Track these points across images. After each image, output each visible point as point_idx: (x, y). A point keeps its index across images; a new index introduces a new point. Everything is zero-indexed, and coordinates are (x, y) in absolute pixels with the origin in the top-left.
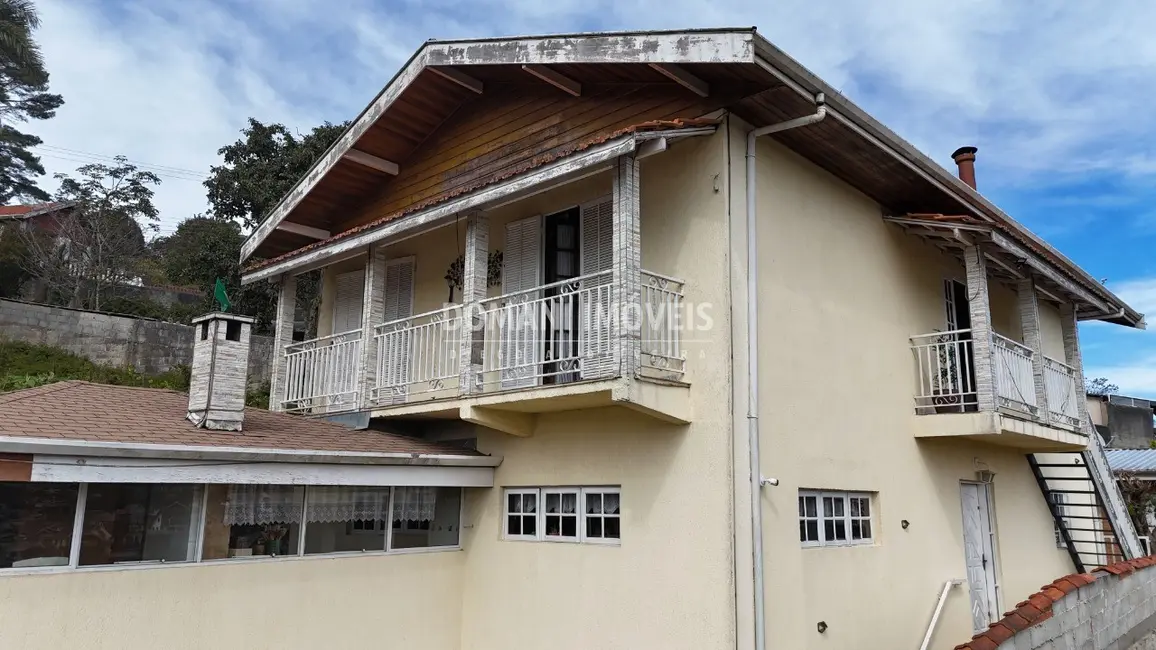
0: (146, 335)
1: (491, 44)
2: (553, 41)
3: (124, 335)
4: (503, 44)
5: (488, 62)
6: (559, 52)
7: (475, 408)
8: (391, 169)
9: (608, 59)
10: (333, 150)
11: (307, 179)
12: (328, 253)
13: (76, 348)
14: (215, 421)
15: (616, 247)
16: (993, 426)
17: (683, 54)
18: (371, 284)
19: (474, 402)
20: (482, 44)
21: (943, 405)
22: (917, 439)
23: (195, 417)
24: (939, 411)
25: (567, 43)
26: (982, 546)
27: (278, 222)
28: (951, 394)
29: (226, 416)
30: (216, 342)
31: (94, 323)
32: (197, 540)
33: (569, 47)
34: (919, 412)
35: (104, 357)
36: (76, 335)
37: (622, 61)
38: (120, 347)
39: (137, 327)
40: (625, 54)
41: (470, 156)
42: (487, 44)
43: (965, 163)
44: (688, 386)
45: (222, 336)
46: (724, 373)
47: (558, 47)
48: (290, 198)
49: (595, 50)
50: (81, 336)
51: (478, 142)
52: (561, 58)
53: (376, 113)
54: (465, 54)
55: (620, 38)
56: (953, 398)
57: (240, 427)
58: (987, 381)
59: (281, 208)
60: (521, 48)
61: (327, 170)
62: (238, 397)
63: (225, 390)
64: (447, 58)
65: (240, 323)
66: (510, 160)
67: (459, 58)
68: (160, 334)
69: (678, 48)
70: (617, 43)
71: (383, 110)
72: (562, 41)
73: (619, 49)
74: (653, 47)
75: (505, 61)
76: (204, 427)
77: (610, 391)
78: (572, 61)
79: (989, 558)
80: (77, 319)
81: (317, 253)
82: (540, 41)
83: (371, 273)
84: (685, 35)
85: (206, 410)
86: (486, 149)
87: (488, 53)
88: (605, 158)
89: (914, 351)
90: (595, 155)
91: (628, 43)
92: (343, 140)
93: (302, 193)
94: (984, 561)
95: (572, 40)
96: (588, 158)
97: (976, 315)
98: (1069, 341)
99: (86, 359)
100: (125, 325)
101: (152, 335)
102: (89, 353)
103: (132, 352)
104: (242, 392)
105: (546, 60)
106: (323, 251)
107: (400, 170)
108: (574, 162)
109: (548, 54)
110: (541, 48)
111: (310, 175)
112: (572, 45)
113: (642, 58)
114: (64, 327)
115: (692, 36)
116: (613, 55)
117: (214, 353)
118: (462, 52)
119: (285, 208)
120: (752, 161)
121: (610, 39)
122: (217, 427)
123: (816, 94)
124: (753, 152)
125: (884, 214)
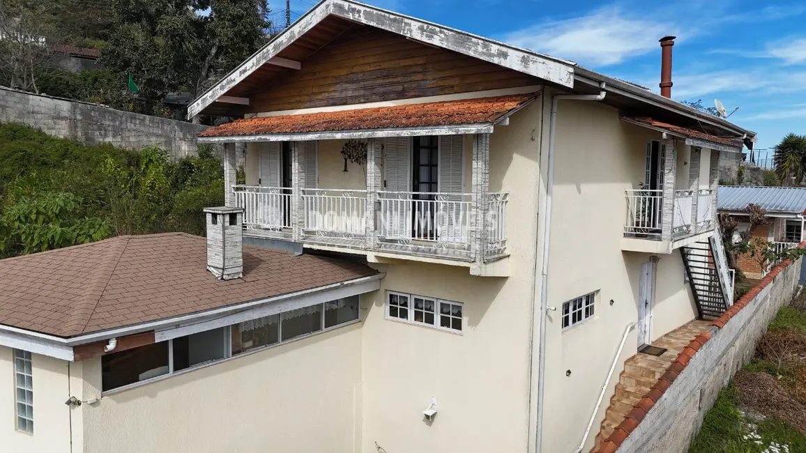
0: (81, 114)
1: (383, 14)
2: (430, 27)
3: (65, 114)
4: (392, 17)
5: (380, 26)
6: (435, 36)
7: (376, 257)
8: (295, 65)
9: (471, 54)
10: (258, 56)
11: (238, 72)
12: (266, 139)
13: (30, 122)
14: (228, 275)
15: (474, 183)
16: (668, 249)
17: (525, 67)
18: (297, 161)
19: (377, 254)
20: (375, 12)
21: (638, 233)
22: (623, 251)
23: (216, 273)
24: (638, 236)
25: (441, 32)
26: (647, 295)
27: (217, 97)
28: (646, 227)
29: (234, 271)
30: (224, 228)
31: (42, 104)
32: (228, 346)
33: (442, 36)
34: (626, 235)
35: (53, 129)
36: (29, 113)
37: (482, 58)
38: (64, 122)
39: (74, 108)
40: (484, 54)
41: (355, 70)
42: (379, 12)
43: (667, 47)
44: (509, 256)
45: (227, 224)
46: (532, 252)
47: (433, 32)
48: (225, 82)
49: (462, 44)
50: (33, 113)
51: (362, 61)
52: (436, 41)
53: (291, 37)
54: (361, 14)
55: (480, 42)
56: (647, 229)
57: (241, 276)
58: (669, 223)
59: (218, 87)
60: (406, 24)
61: (254, 69)
62: (239, 258)
63: (232, 255)
64: (347, 12)
65: (236, 214)
66: (387, 81)
67: (357, 16)
68: (93, 114)
69: (522, 61)
70: (478, 44)
71: (297, 37)
72: (438, 29)
73: (480, 49)
74: (505, 55)
75: (393, 30)
76: (222, 279)
77: (469, 268)
78: (444, 46)
79: (649, 302)
80: (28, 100)
81: (258, 137)
82: (421, 24)
83: (297, 154)
84: (527, 54)
85: (223, 269)
86: (367, 68)
87: (379, 19)
88: (473, 132)
89: (628, 199)
90: (466, 129)
91: (485, 46)
92: (265, 50)
93: (234, 80)
94: (646, 303)
95: (445, 31)
96: (460, 129)
97: (668, 183)
99: (40, 131)
100: (64, 106)
101: (86, 115)
102: (43, 126)
103: (73, 125)
104: (241, 255)
105: (425, 39)
106: (263, 137)
107: (302, 66)
108: (450, 129)
109: (427, 36)
110: (421, 29)
111: (240, 69)
112: (445, 35)
113: (496, 61)
114: (19, 106)
115: (532, 56)
116: (475, 51)
117: (224, 234)
118: (359, 12)
119: (222, 88)
120: (554, 115)
121: (474, 40)
122: (230, 278)
123: (600, 82)
124: (555, 109)
125: (621, 115)
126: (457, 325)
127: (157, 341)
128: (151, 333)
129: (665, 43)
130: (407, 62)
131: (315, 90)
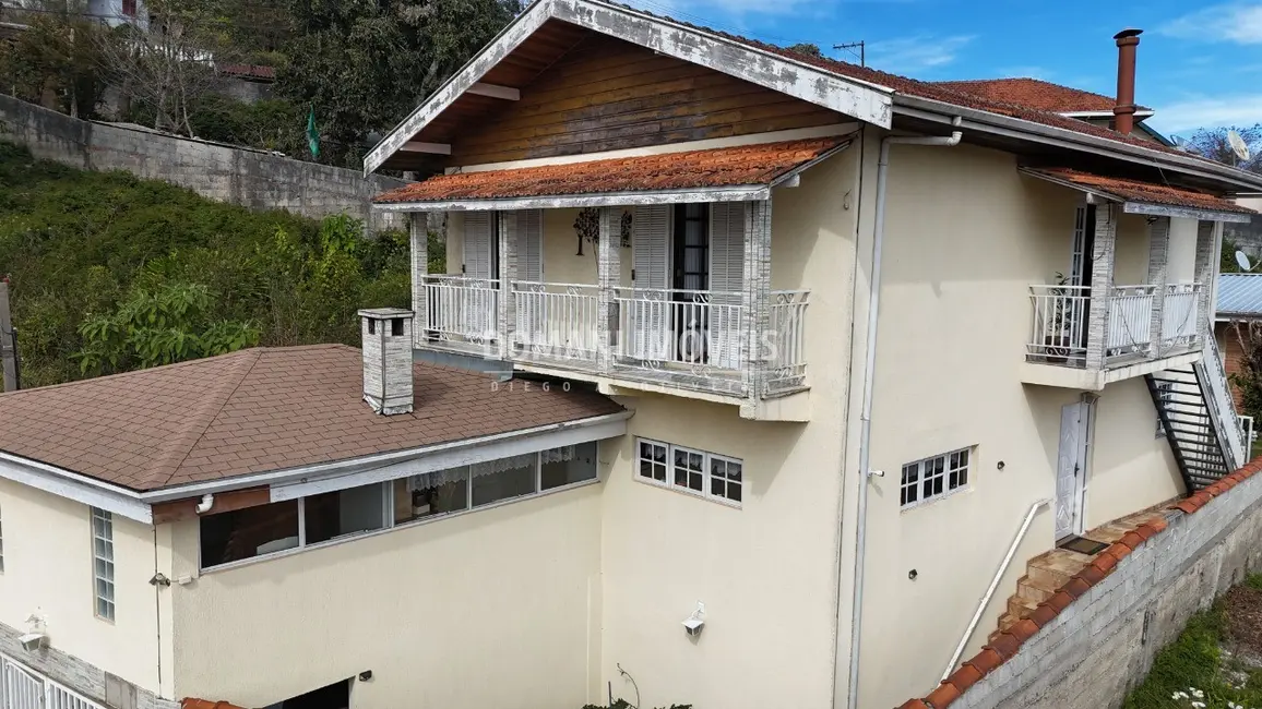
0: (245, 167)
1: (622, 15)
2: (688, 35)
3: (225, 166)
4: (634, 20)
5: (615, 35)
6: (694, 50)
7: (613, 386)
8: (512, 95)
9: (745, 75)
10: (454, 81)
11: (429, 105)
12: (461, 207)
13: (177, 178)
14: (391, 408)
15: (747, 275)
16: (1096, 383)
17: (822, 96)
18: (505, 239)
19: (612, 382)
20: (612, 12)
21: (1053, 354)
22: (1024, 384)
23: (375, 404)
24: (1050, 361)
25: (703, 43)
26: (1076, 454)
27: (401, 144)
28: (1061, 346)
29: (399, 402)
30: (384, 340)
31: (194, 153)
32: (389, 513)
33: (704, 48)
34: (1029, 359)
35: (209, 188)
36: (176, 165)
37: (759, 83)
38: (223, 178)
39: (237, 157)
40: (763, 75)
41: (595, 100)
42: (618, 14)
43: (1126, 48)
44: (809, 390)
45: (389, 334)
47: (691, 42)
48: (412, 120)
49: (732, 61)
50: (182, 165)
51: (604, 87)
52: (696, 57)
53: (498, 53)
54: (593, 17)
55: (758, 57)
56: (1063, 350)
57: (411, 410)
58: (1096, 340)
59: (403, 129)
60: (653, 30)
61: (449, 102)
62: (407, 384)
63: (397, 380)
64: (574, 14)
65: (402, 318)
66: (640, 116)
67: (587, 19)
68: (262, 167)
69: (816, 87)
70: (754, 60)
71: (506, 53)
72: (698, 39)
73: (757, 68)
74: (792, 78)
75: (636, 40)
76: (382, 413)
77: (739, 406)
78: (707, 65)
79: (1081, 466)
80: (175, 146)
81: (451, 204)
82: (674, 30)
83: (505, 229)
84: (825, 76)
85: (383, 400)
86: (610, 97)
87: (618, 24)
89: (1033, 300)
90: (730, 193)
91: (765, 64)
92: (464, 73)
93: (424, 119)
94: (1077, 469)
95: (708, 41)
96: (723, 194)
97: (1098, 275)
98: (1202, 254)
99: (191, 190)
100: (224, 154)
101: (253, 167)
102: (194, 184)
103: (236, 184)
104: (410, 379)
105: (680, 55)
106: (457, 204)
107: (522, 96)
108: (709, 193)
109: (682, 49)
110: (675, 38)
111: (432, 102)
112: (708, 47)
113: (779, 86)
114: (163, 155)
115: (830, 79)
116: (751, 72)
117: (384, 349)
118: (590, 13)
119: (408, 130)
120: (884, 168)
121: (748, 54)
122: (394, 412)
123: (953, 117)
124: (885, 160)
125: (1020, 165)
126: (735, 493)
127: (273, 500)
128: (264, 488)
129: (1124, 41)
130: (666, 88)
131: (540, 132)
